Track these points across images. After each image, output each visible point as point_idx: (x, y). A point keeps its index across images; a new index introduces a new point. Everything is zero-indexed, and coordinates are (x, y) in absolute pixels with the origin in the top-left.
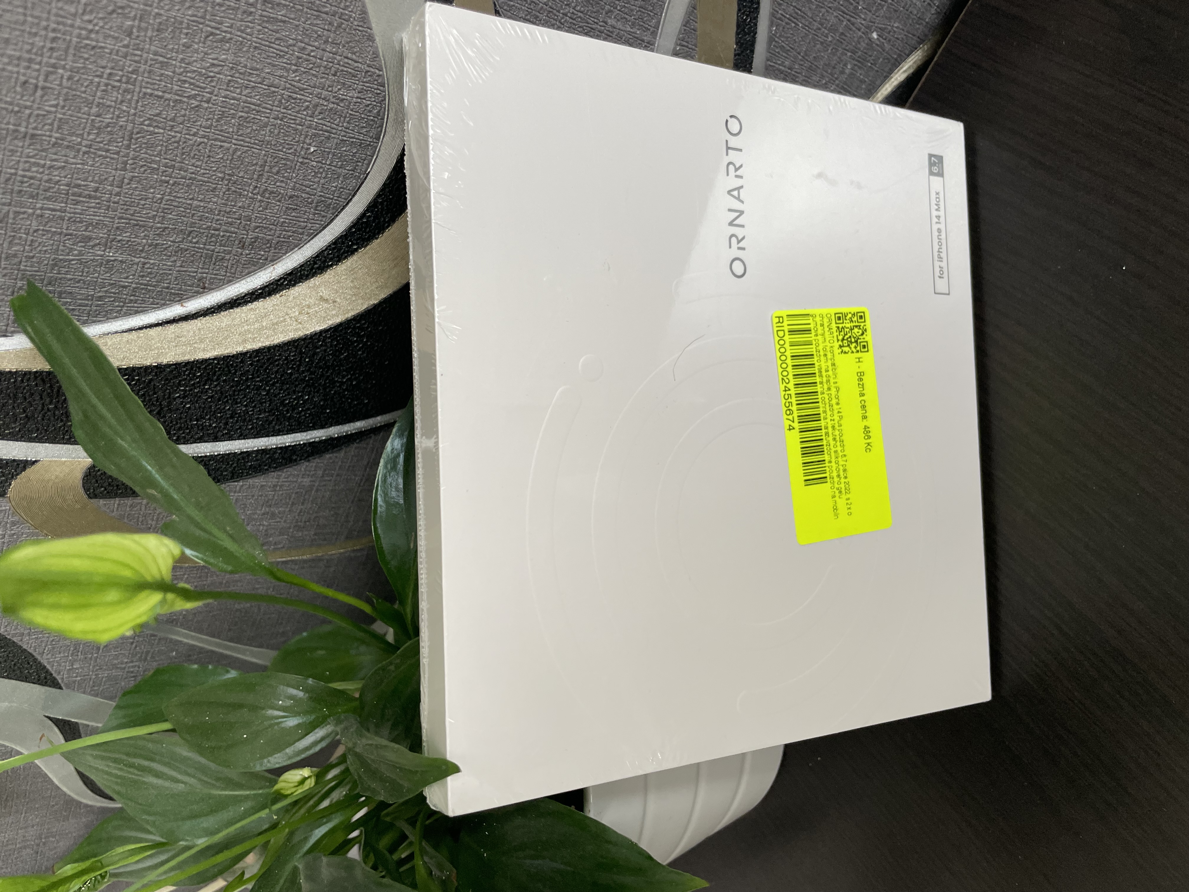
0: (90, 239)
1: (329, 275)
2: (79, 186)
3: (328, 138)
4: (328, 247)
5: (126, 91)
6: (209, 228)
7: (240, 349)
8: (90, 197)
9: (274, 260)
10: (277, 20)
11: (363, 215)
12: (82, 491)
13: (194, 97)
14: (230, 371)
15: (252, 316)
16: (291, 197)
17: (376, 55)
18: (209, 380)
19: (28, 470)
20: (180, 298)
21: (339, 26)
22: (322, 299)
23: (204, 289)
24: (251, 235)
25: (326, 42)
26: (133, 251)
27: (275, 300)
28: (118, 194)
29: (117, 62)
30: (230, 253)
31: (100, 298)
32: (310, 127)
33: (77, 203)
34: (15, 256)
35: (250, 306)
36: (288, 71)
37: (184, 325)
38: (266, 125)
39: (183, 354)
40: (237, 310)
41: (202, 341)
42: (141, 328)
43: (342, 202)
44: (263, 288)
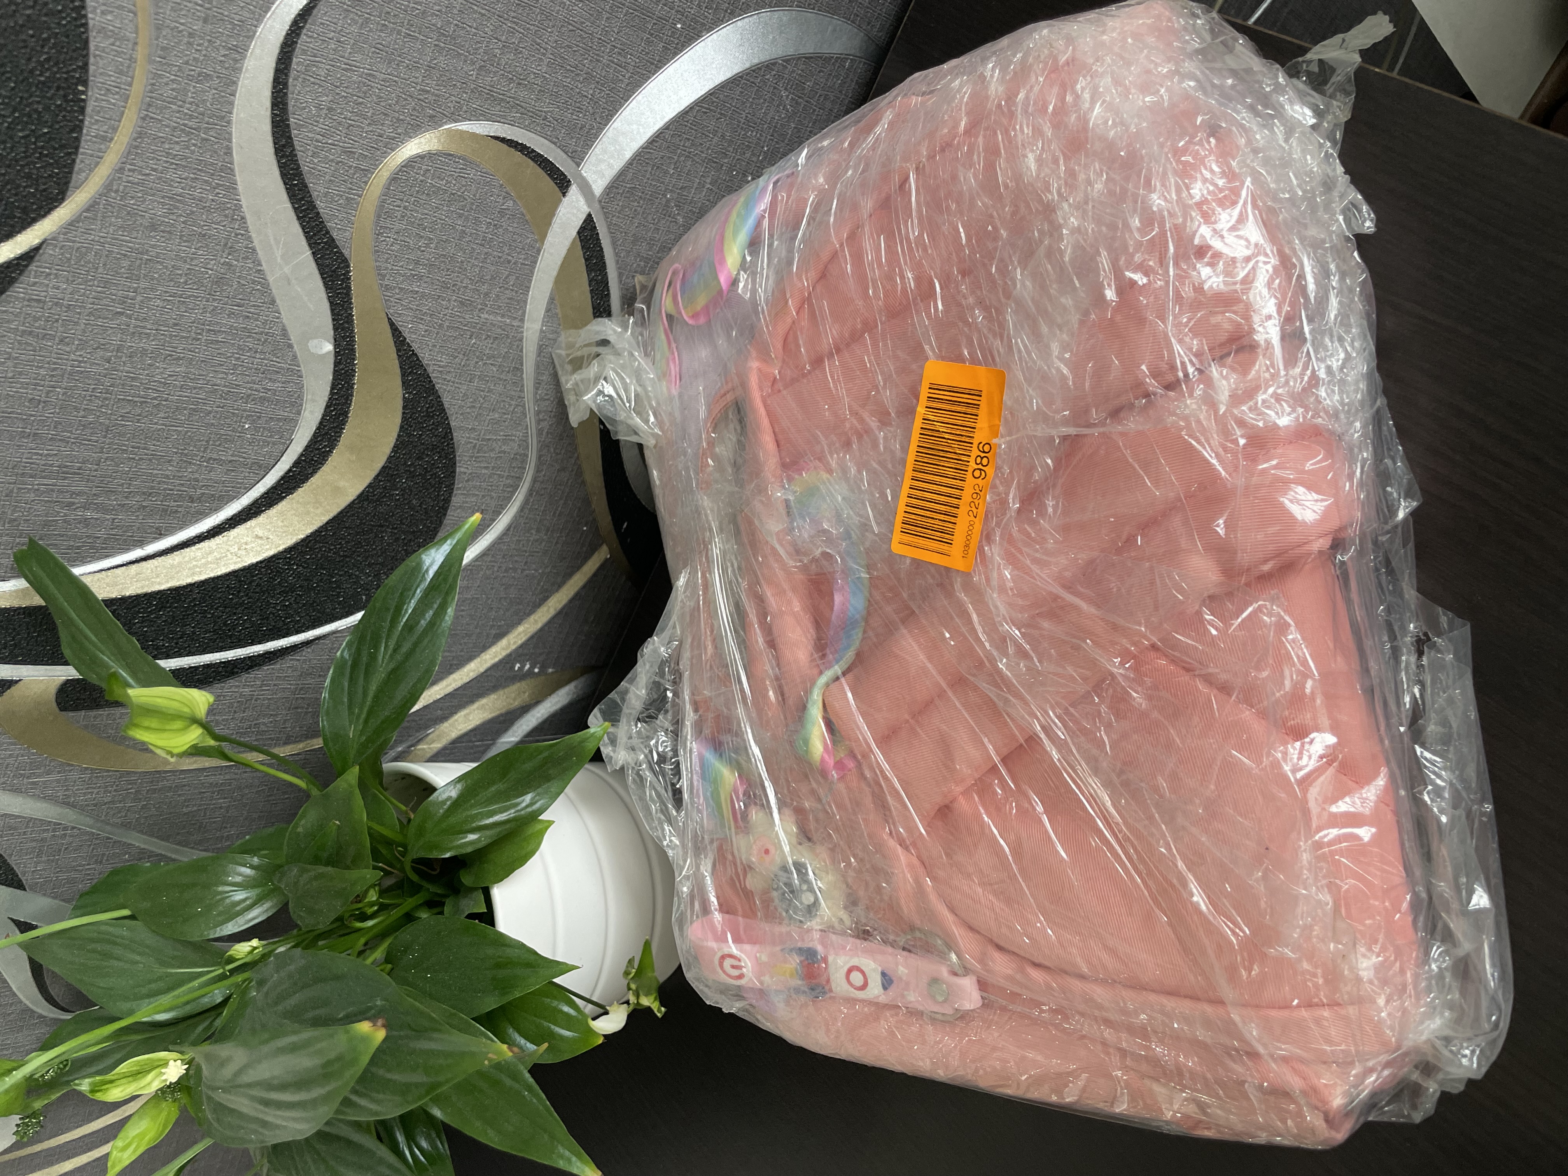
0: (74, 503)
1: (262, 518)
2: (66, 467)
3: (259, 417)
4: (262, 497)
5: (106, 399)
6: (165, 489)
7: (190, 580)
8: (75, 473)
9: (217, 509)
10: (218, 341)
11: (290, 470)
12: (55, 704)
13: (155, 398)
14: (180, 600)
15: (199, 554)
16: (230, 461)
17: (295, 357)
18: (163, 608)
19: (13, 688)
20: (141, 543)
21: (266, 340)
22: (257, 537)
23: (160, 535)
24: (199, 492)
25: (256, 352)
26: (106, 510)
27: (218, 540)
28: (96, 470)
29: (98, 380)
30: (181, 506)
31: (78, 548)
32: (245, 410)
33: (65, 478)
34: (15, 520)
35: (197, 546)
36: (226, 374)
37: (144, 564)
38: (210, 412)
39: (142, 587)
40: (187, 550)
41: (157, 577)
42: (109, 569)
43: (272, 462)
44: (208, 531)
